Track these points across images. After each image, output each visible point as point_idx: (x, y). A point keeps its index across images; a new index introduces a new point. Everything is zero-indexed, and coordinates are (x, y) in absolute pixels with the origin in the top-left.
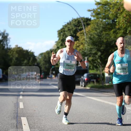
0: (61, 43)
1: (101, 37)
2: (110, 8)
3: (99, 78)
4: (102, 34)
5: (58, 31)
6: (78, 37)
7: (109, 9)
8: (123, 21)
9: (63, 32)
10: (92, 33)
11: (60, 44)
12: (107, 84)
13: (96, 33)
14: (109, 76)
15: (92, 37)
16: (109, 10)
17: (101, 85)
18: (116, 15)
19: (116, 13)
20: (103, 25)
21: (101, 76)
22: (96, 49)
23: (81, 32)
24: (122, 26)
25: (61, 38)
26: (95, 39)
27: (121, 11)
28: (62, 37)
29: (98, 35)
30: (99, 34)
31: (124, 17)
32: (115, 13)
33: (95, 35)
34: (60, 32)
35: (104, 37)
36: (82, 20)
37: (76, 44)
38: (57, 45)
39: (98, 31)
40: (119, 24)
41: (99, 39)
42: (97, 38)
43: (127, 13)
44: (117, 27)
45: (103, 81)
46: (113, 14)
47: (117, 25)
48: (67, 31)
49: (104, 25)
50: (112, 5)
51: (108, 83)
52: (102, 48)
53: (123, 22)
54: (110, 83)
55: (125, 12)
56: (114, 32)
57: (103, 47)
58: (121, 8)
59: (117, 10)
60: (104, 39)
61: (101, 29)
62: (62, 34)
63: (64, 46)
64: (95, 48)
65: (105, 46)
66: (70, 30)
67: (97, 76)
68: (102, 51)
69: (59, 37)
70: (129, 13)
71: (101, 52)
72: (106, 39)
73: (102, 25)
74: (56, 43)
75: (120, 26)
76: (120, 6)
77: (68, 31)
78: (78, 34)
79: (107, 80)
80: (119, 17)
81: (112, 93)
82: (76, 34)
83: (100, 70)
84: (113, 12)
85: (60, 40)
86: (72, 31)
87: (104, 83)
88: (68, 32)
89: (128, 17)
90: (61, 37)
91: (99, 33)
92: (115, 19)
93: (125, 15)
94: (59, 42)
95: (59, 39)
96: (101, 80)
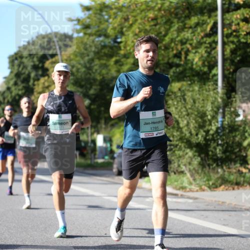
0: (14, 80)
1: (90, 72)
2: (110, 17)
3: (85, 148)
4: (93, 65)
5: (10, 57)
6: (47, 70)
7: (106, 17)
8: (133, 42)
9: (19, 60)
10: (74, 62)
11: (12, 82)
12: (100, 161)
13: (82, 62)
14: (104, 145)
15: (74, 70)
16: (107, 21)
17: (89, 162)
18: (120, 30)
19: (120, 27)
20: (96, 48)
21: (89, 144)
22: (81, 92)
23: (54, 59)
24: (132, 50)
25: (15, 71)
26: (80, 74)
27: (131, 22)
28: (16, 68)
29: (86, 67)
30: (88, 65)
31: (136, 35)
32: (118, 25)
33: (79, 66)
34: (14, 58)
35: (96, 70)
36: (56, 37)
37: (44, 83)
38: (6, 84)
39: (87, 58)
40: (125, 47)
41: (87, 74)
42: (84, 72)
43: (141, 26)
44: (122, 52)
45: (93, 155)
46: (114, 29)
47: (122, 48)
48: (26, 58)
49: (98, 48)
50: (114, 11)
51: (103, 158)
52: (92, 92)
53: (132, 44)
54: (107, 157)
55: (137, 24)
56: (116, 62)
57: (95, 89)
58: (130, 17)
59: (123, 20)
60: (97, 74)
61: (92, 55)
62: (16, 62)
63: (20, 86)
64: (78, 91)
65: (99, 87)
66: (32, 56)
67: (81, 145)
68: (93, 97)
69: (11, 69)
70: (144, 27)
71: (90, 99)
72: (100, 76)
73: (93, 49)
74: (4, 80)
75: (127, 50)
76: (128, 13)
77: (28, 58)
78: (47, 64)
79: (101, 152)
80: (126, 33)
81: (108, 177)
82: (44, 63)
83: (88, 133)
84: (116, 25)
85: (13, 75)
86: (37, 57)
87: (95, 158)
88: (29, 60)
89: (143, 34)
90: (14, 69)
91: (88, 62)
92: (119, 36)
93: (137, 30)
94: (11, 77)
95: (11, 72)
96: (90, 151)
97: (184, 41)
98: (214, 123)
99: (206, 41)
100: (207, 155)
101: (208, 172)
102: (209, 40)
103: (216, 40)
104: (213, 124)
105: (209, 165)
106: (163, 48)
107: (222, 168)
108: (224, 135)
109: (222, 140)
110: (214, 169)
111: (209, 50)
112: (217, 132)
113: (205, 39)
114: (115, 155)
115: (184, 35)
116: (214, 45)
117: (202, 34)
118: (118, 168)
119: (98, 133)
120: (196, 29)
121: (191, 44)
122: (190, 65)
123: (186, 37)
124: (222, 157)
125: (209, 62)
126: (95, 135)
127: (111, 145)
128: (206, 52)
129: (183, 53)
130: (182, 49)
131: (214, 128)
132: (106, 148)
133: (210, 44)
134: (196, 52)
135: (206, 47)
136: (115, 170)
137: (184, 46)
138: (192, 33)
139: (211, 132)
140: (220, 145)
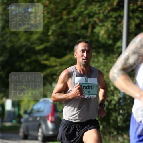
97: (92, 14)
98: (117, 94)
99: (113, 15)
100: (109, 123)
101: (109, 140)
102: (115, 14)
103: (122, 14)
104: (115, 95)
105: (110, 133)
106: (71, 20)
107: (122, 136)
108: (125, 105)
109: (124, 110)
110: (114, 137)
111: (115, 24)
112: (118, 102)
113: (111, 13)
114: (22, 120)
115: (92, 8)
116: (119, 19)
117: (109, 8)
118: (24, 132)
119: (7, 97)
120: (103, 3)
121: (98, 18)
122: (96, 38)
123: (93, 10)
124: (122, 126)
125: (114, 36)
126: (4, 99)
127: (19, 110)
128: (112, 25)
129: (90, 26)
130: (90, 22)
131: (116, 98)
132: (14, 113)
133: (116, 18)
134: (103, 26)
135: (112, 21)
136: (21, 134)
137: (91, 20)
138: (99, 7)
139: (113, 102)
140: (121, 114)
